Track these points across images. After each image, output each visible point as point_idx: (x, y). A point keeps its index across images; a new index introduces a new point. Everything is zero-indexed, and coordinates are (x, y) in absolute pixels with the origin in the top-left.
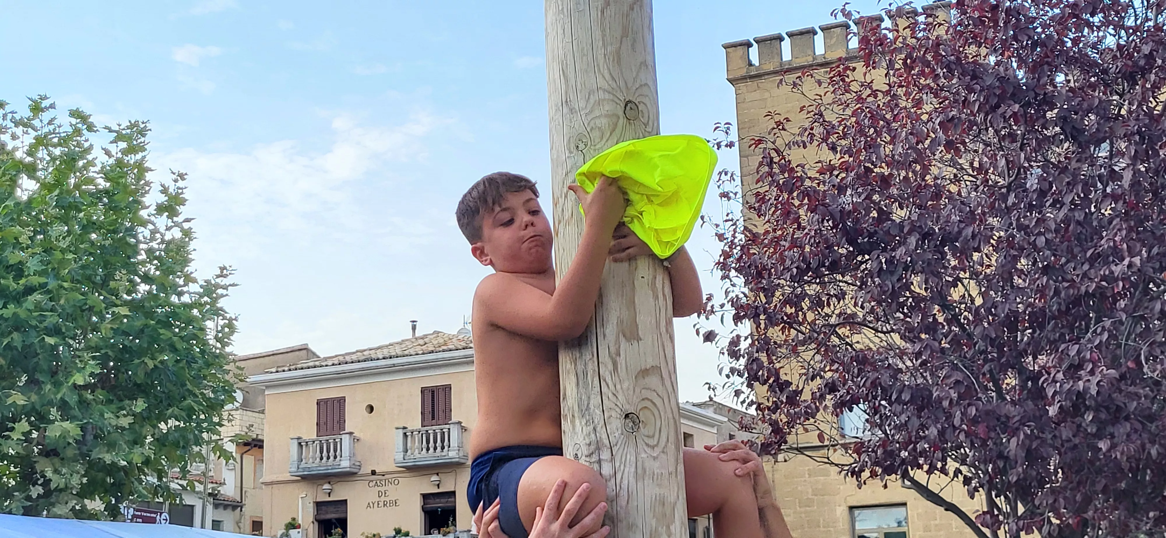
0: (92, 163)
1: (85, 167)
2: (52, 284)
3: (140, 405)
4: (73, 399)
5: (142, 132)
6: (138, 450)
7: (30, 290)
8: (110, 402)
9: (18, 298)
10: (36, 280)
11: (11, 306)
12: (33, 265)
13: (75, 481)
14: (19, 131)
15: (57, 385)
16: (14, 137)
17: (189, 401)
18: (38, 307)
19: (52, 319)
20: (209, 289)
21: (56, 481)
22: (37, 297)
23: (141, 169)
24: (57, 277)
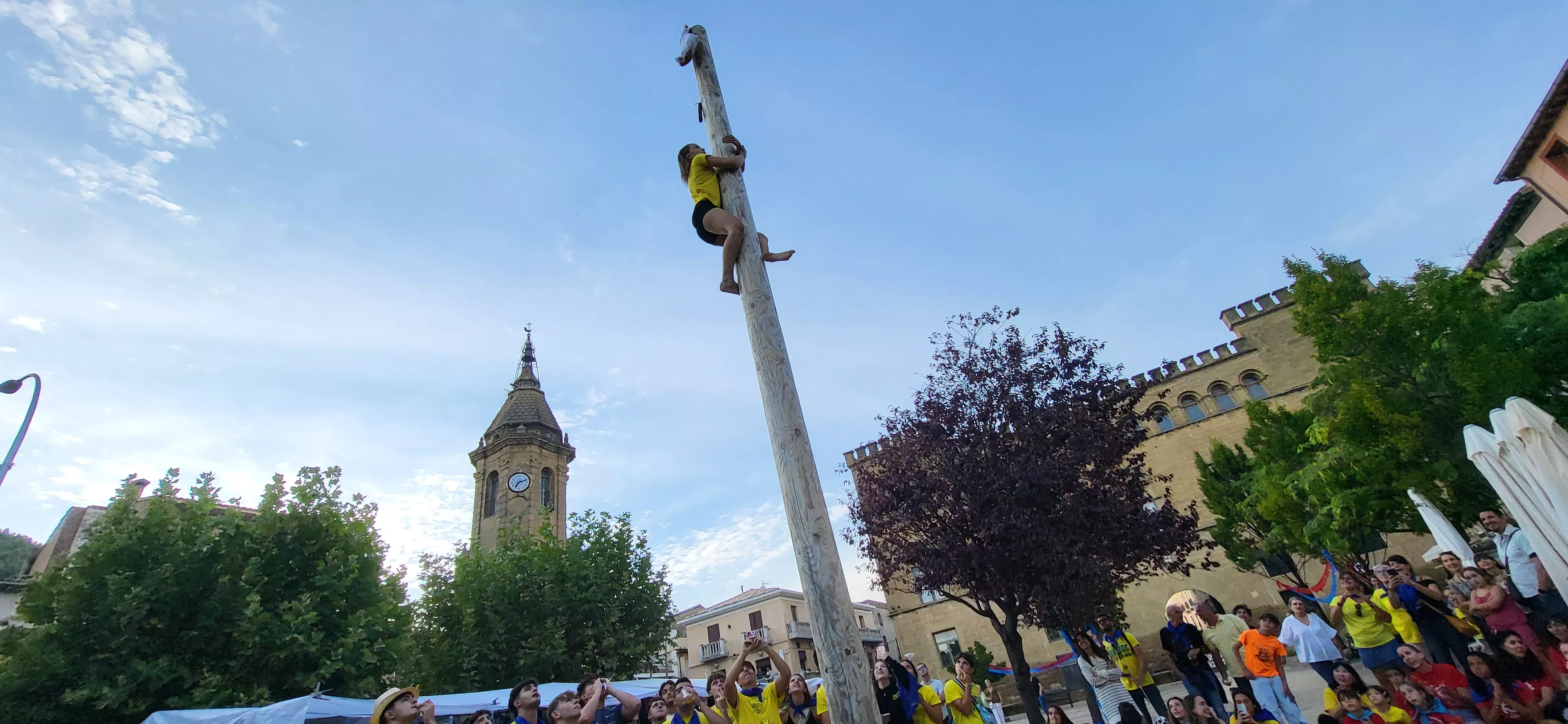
0: (611, 531)
1: (608, 533)
2: (599, 581)
3: (637, 627)
4: (611, 629)
5: (628, 516)
6: (638, 647)
7: (591, 586)
8: (625, 628)
9: (586, 590)
10: (593, 580)
11: (584, 593)
12: (591, 576)
13: (614, 665)
14: (582, 523)
15: (605, 624)
16: (581, 526)
17: (657, 623)
18: (594, 592)
19: (600, 596)
20: (660, 575)
21: (607, 666)
22: (594, 588)
23: (629, 531)
24: (601, 578)
